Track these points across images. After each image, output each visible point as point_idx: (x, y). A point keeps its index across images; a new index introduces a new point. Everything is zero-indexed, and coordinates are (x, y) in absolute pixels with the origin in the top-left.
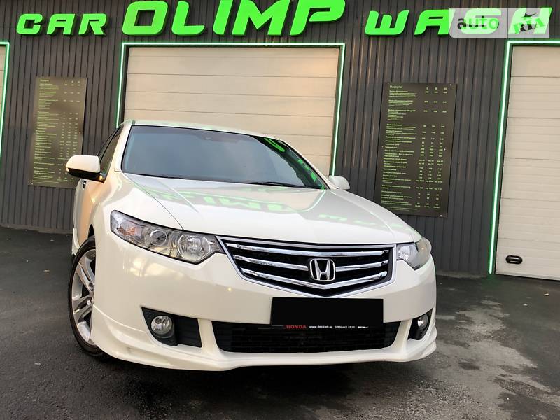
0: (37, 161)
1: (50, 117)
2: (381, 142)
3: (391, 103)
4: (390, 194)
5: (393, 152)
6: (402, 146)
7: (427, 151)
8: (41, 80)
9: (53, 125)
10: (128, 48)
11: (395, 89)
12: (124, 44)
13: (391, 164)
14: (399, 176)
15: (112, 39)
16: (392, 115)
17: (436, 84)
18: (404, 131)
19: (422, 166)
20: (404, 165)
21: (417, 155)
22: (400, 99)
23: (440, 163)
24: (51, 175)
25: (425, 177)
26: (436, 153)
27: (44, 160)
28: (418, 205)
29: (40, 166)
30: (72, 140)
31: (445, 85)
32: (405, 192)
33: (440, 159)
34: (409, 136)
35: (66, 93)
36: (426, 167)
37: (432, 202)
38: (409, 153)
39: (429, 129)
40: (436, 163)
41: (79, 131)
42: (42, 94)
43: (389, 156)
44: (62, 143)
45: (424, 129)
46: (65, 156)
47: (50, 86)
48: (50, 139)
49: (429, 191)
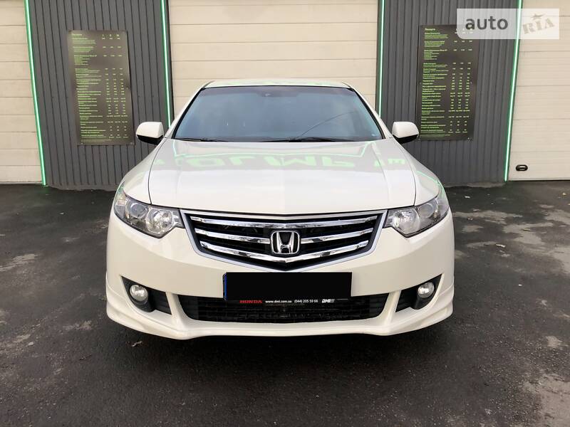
0: (83, 121)
1: (90, 74)
2: (419, 80)
3: (427, 44)
4: (429, 124)
5: (429, 88)
6: (437, 82)
7: (457, 86)
8: (73, 35)
11: (430, 32)
13: (429, 98)
14: (435, 108)
16: (428, 55)
18: (437, 68)
19: (453, 98)
20: (439, 98)
21: (449, 90)
23: (467, 94)
24: (100, 133)
25: (456, 108)
26: (464, 86)
27: (90, 119)
28: (451, 131)
29: (88, 125)
30: (119, 96)
32: (440, 121)
33: (468, 91)
34: (442, 73)
36: (456, 99)
37: (462, 128)
38: (442, 87)
39: (458, 66)
40: (464, 94)
41: (125, 87)
42: (76, 49)
43: (426, 91)
44: (108, 100)
45: (454, 66)
46: (114, 113)
47: (85, 40)
48: (95, 97)
49: (459, 119)
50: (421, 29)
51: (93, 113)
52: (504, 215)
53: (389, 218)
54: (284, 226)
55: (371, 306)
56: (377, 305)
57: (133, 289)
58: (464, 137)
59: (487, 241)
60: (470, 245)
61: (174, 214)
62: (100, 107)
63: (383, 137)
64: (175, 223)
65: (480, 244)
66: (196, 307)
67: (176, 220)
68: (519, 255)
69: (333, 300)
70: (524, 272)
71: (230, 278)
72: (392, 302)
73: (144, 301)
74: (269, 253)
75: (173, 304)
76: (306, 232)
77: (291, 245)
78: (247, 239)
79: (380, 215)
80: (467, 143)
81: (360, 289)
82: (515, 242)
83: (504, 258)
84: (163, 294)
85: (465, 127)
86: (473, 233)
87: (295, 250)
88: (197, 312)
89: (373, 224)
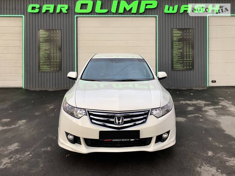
0: (41, 63)
2: (172, 48)
3: (174, 35)
4: (176, 64)
6: (179, 49)
7: (186, 50)
9: (48, 48)
13: (176, 55)
14: (179, 59)
16: (175, 39)
18: (179, 44)
19: (185, 55)
20: (180, 55)
21: (183, 51)
23: (191, 54)
24: (48, 67)
25: (187, 58)
26: (189, 50)
27: (44, 62)
28: (185, 67)
29: (44, 64)
30: (56, 53)
32: (181, 63)
33: (191, 52)
34: (181, 45)
36: (186, 55)
37: (189, 66)
38: (181, 51)
39: (186, 43)
40: (189, 53)
41: (59, 50)
42: (41, 36)
43: (175, 52)
44: (52, 55)
45: (185, 43)
46: (54, 60)
47: (45, 33)
49: (188, 63)
50: (172, 29)
51: (46, 60)
52: (204, 102)
53: (152, 111)
54: (119, 115)
55: (147, 141)
56: (149, 141)
57: (68, 136)
58: (191, 70)
59: (196, 114)
60: (189, 116)
61: (84, 110)
62: (49, 58)
63: (154, 79)
64: (84, 114)
65: (193, 115)
66: (90, 142)
67: (84, 113)
68: (206, 120)
69: (134, 140)
70: (206, 127)
71: (101, 133)
72: (154, 140)
73: (72, 140)
74: (114, 124)
75: (82, 141)
76: (125, 117)
77: (121, 121)
78: (106, 119)
79: (149, 111)
80: (192, 71)
81: (143, 136)
82: (206, 114)
83: (200, 121)
84: (79, 138)
85: (191, 66)
86: (191, 110)
87: (122, 123)
88: (90, 144)
89: (147, 114)
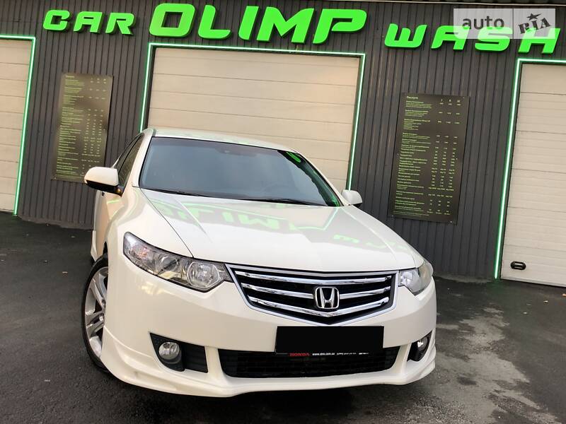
0: (60, 156)
1: (74, 113)
2: (397, 150)
3: (408, 112)
5: (408, 160)
6: (417, 155)
7: (440, 160)
8: (67, 76)
9: (78, 120)
10: (154, 48)
11: (412, 100)
12: (151, 44)
13: (406, 171)
14: (413, 183)
15: (139, 39)
16: (408, 124)
17: (450, 97)
18: (418, 140)
19: (434, 174)
20: (418, 173)
21: (430, 164)
22: (416, 110)
23: (452, 172)
24: (74, 170)
25: (437, 185)
26: (448, 161)
27: (67, 156)
28: (430, 211)
29: (64, 161)
30: (96, 136)
31: (459, 97)
32: (418, 198)
33: (452, 168)
34: (424, 145)
35: (91, 90)
36: (438, 175)
37: (443, 209)
38: (423, 161)
39: (443, 139)
40: (447, 171)
41: (103, 128)
42: (67, 90)
43: (404, 163)
44: (86, 139)
45: (438, 139)
46: (88, 152)
47: (76, 82)
48: (74, 135)
49: (441, 198)
50: (401, 95)
51: (70, 150)
62: (78, 145)
80: (449, 226)
85: (448, 209)
